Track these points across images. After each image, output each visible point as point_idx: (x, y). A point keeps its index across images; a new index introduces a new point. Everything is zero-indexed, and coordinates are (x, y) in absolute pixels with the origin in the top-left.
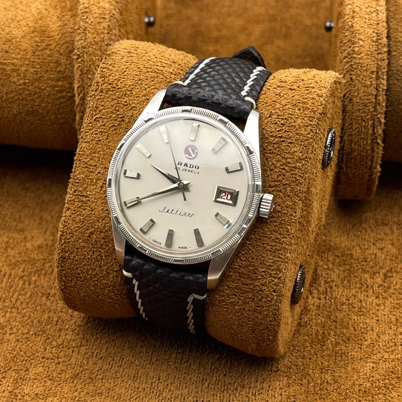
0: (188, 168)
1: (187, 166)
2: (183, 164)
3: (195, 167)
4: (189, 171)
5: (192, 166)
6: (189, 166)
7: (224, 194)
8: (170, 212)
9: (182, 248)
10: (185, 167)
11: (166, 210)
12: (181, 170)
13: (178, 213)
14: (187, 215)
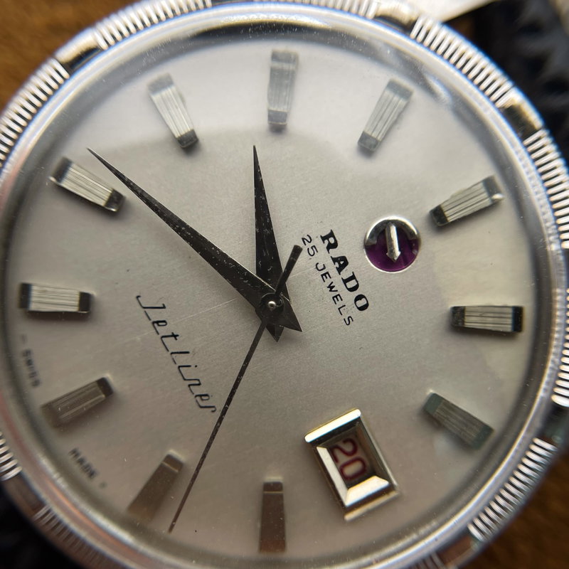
0: (336, 279)
1: (340, 270)
2: (335, 253)
3: (359, 297)
4: (331, 287)
5: (351, 284)
6: (346, 273)
7: (349, 448)
8: (163, 330)
9: (81, 461)
10: (332, 268)
11: (155, 315)
12: (314, 260)
13: (182, 359)
14: (198, 391)
